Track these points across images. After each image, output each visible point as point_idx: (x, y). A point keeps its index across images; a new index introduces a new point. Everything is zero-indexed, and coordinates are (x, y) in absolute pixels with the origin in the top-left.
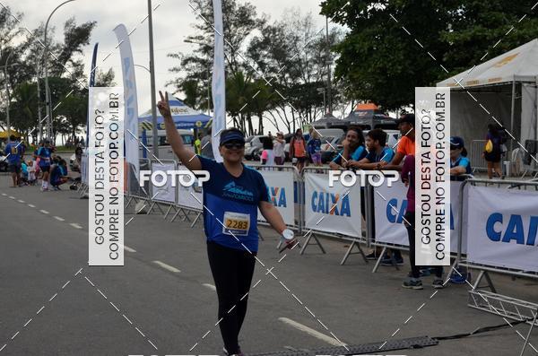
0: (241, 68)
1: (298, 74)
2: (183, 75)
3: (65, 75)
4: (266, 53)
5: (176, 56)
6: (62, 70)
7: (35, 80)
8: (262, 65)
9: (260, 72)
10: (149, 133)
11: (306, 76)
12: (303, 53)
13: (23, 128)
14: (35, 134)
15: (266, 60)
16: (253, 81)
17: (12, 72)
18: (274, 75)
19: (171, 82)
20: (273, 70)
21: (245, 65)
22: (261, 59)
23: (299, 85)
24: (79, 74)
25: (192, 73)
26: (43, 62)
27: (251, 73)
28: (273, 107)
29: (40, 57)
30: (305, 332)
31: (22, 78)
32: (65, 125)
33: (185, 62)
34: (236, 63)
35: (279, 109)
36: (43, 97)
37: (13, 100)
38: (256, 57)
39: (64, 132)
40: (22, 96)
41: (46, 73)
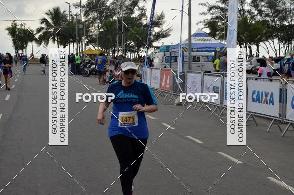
0: (247, 14)
1: (284, 18)
2: (209, 17)
3: (134, 16)
4: (263, 4)
5: (204, 5)
6: (132, 12)
7: (115, 18)
8: (260, 12)
9: (259, 17)
10: (186, 54)
11: (289, 20)
12: (288, 5)
13: (107, 48)
14: (114, 52)
15: (263, 9)
16: (254, 22)
17: (101, 13)
18: (268, 19)
19: (201, 22)
20: (267, 15)
21: (249, 12)
22: (260, 8)
23: (284, 26)
24: (143, 15)
25: (214, 16)
26: (120, 6)
27: (253, 17)
28: (266, 40)
29: (119, 4)
30: (285, 188)
31: (107, 17)
32: (133, 47)
33: (210, 9)
34: (243, 10)
35: (270, 41)
36: (120, 29)
37: (101, 30)
38: (256, 6)
39: (132, 51)
40: (107, 28)
41: (122, 14)
